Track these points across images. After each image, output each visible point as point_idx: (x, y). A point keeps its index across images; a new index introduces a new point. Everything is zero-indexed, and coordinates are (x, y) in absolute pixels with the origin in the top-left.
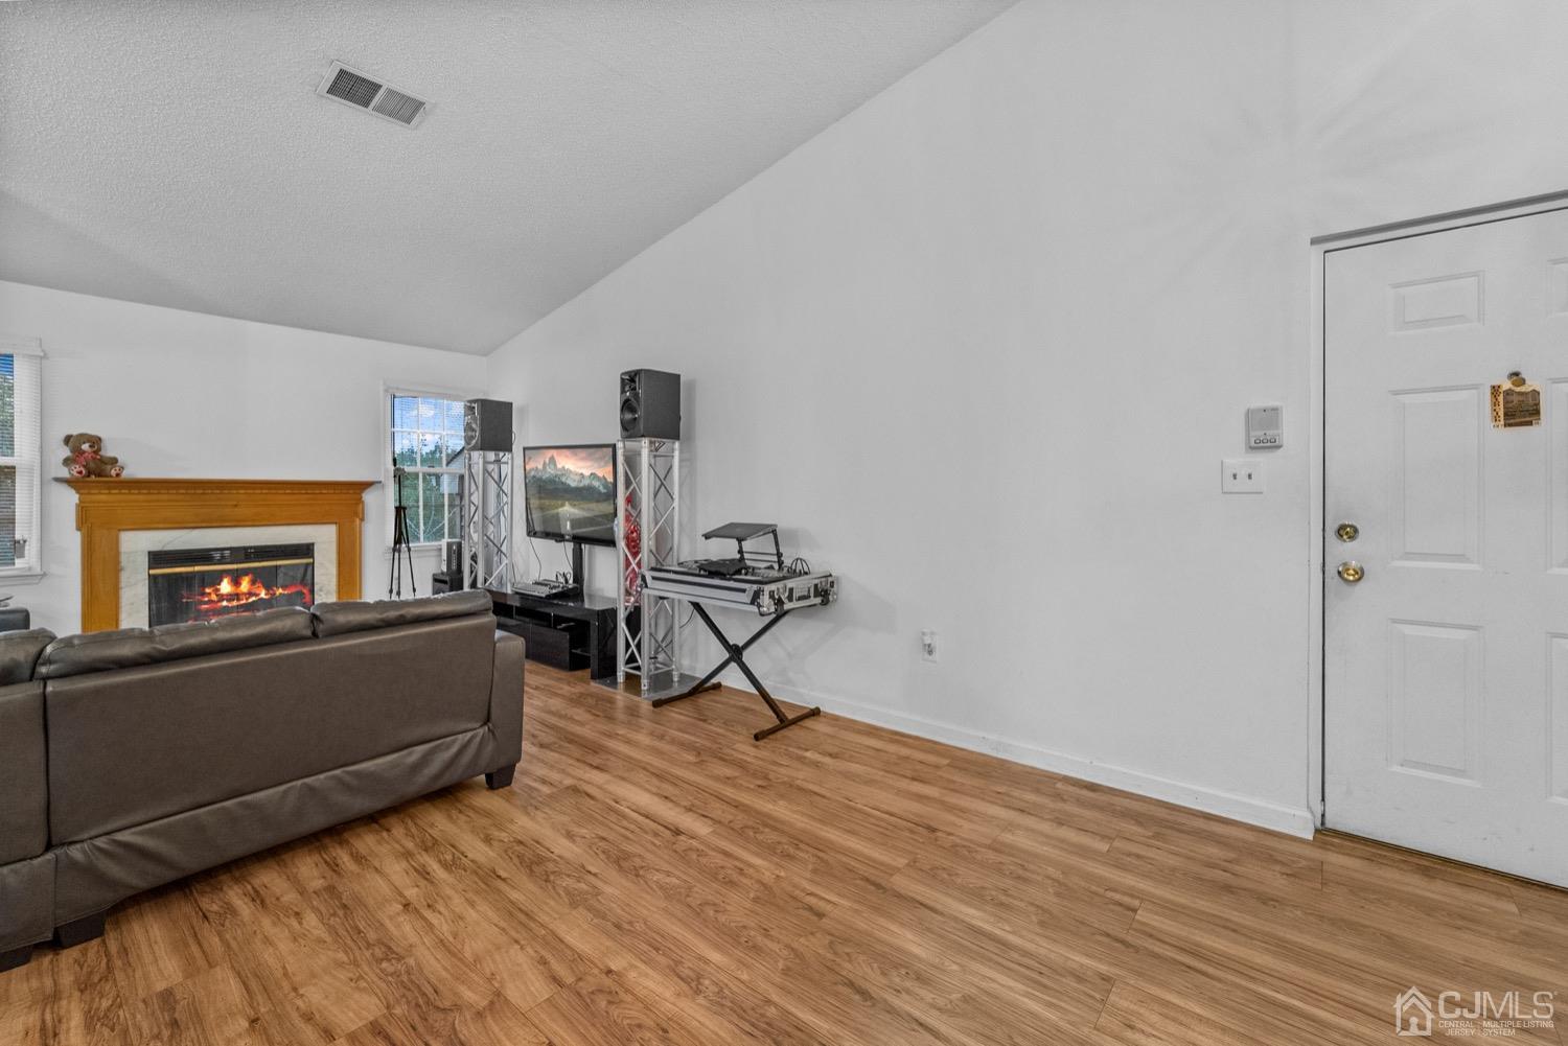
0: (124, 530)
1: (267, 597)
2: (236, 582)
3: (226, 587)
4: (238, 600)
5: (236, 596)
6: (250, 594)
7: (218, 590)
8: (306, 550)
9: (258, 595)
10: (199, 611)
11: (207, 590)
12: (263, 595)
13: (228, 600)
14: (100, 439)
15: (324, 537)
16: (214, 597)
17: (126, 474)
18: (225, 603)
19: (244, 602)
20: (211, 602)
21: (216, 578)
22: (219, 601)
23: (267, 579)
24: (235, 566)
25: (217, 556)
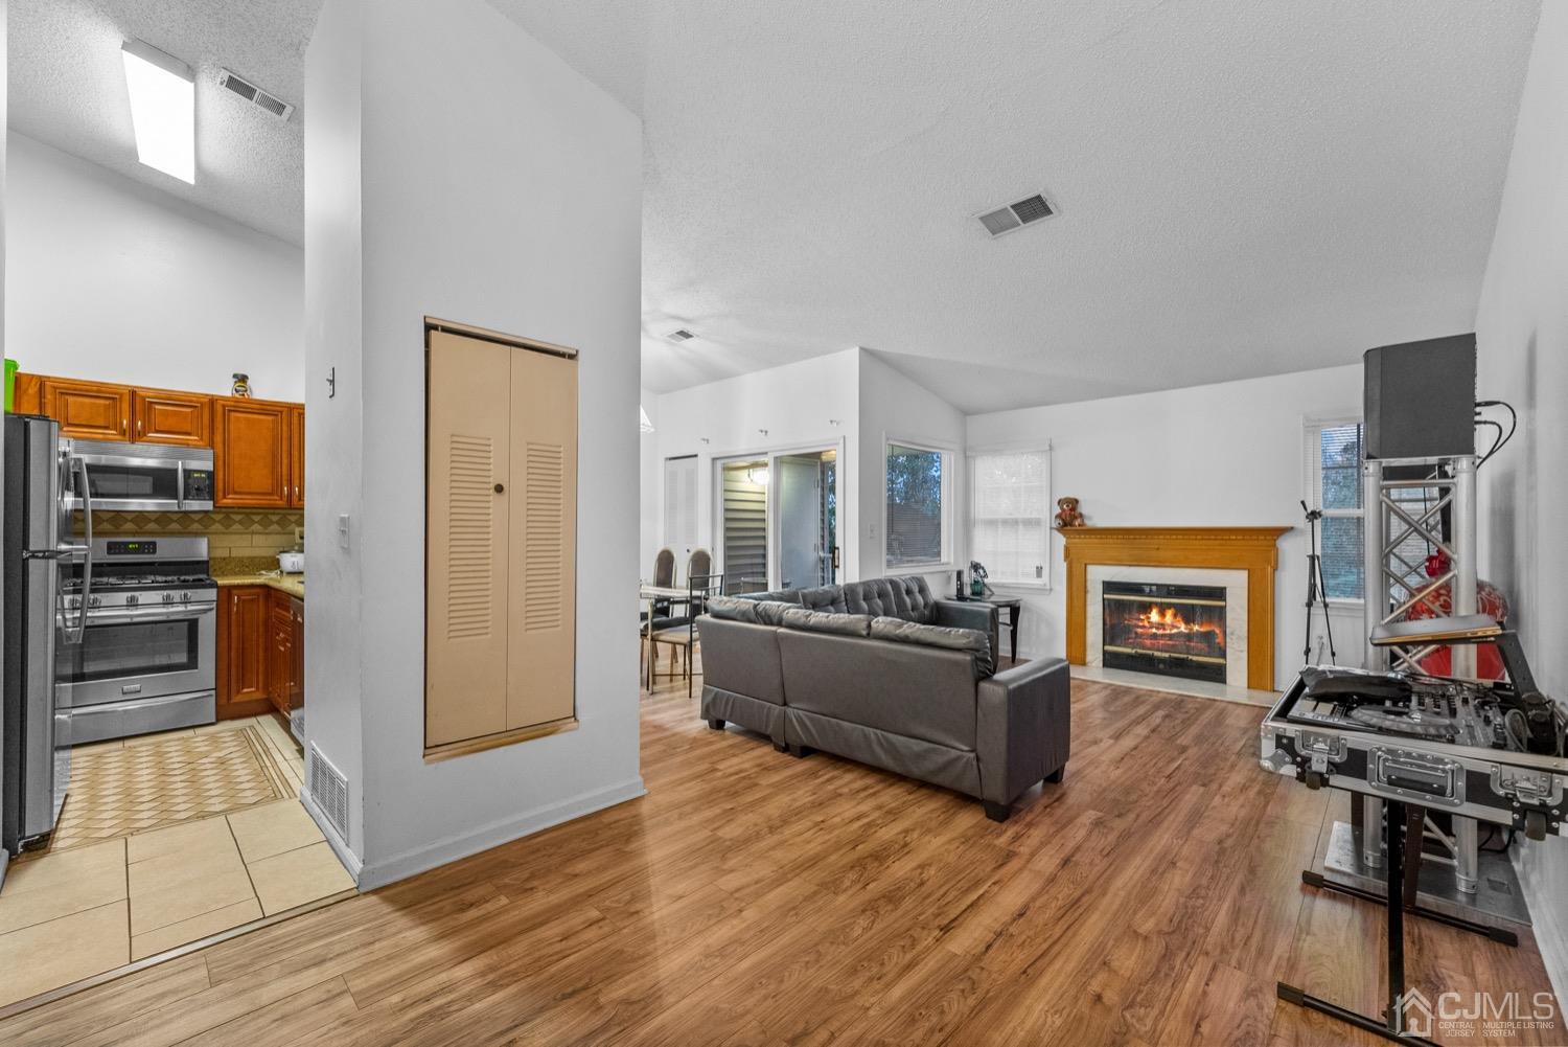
0: (1090, 564)
1: (1186, 631)
2: (1162, 614)
3: (1154, 616)
4: (1164, 629)
5: (1161, 626)
6: (1173, 627)
7: (1149, 618)
8: (1219, 593)
9: (1179, 628)
10: (1136, 633)
11: (1142, 617)
12: (1183, 628)
13: (1157, 628)
14: (1077, 501)
15: (1235, 583)
16: (1146, 624)
17: (1090, 523)
18: (1154, 630)
19: (1168, 632)
20: (1144, 627)
21: (1146, 608)
22: (1151, 628)
23: (1187, 614)
24: (1159, 600)
25: (1147, 589)
